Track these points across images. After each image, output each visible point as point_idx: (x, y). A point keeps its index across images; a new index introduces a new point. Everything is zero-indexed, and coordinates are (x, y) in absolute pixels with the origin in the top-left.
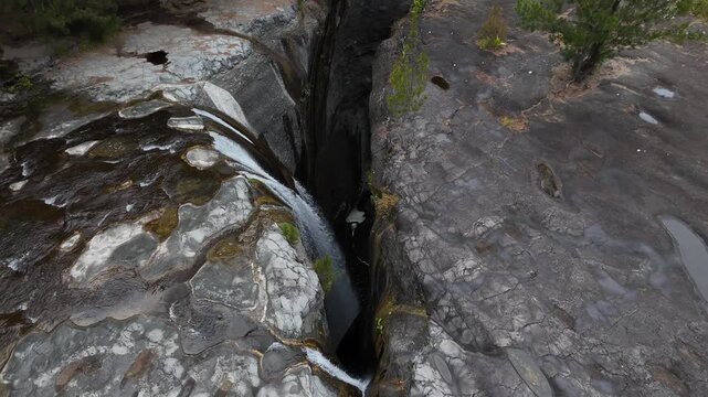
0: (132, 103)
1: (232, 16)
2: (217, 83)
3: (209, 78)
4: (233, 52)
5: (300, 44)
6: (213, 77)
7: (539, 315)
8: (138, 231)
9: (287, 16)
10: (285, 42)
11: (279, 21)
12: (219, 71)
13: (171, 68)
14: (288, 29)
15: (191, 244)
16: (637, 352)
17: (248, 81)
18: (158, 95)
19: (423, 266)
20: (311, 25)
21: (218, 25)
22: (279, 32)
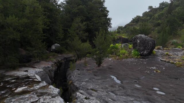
0: (22, 76)
1: (40, 66)
2: (37, 75)
3: (36, 74)
4: (40, 70)
5: (52, 71)
6: (37, 74)
7: (94, 85)
8: (27, 87)
9: (50, 67)
10: (49, 71)
11: (48, 67)
12: (38, 73)
13: (29, 72)
14: (50, 68)
15: (37, 88)
16: (107, 85)
17: (43, 75)
18: (27, 75)
19: (77, 85)
20: (54, 69)
21: (37, 67)
22: (48, 69)
